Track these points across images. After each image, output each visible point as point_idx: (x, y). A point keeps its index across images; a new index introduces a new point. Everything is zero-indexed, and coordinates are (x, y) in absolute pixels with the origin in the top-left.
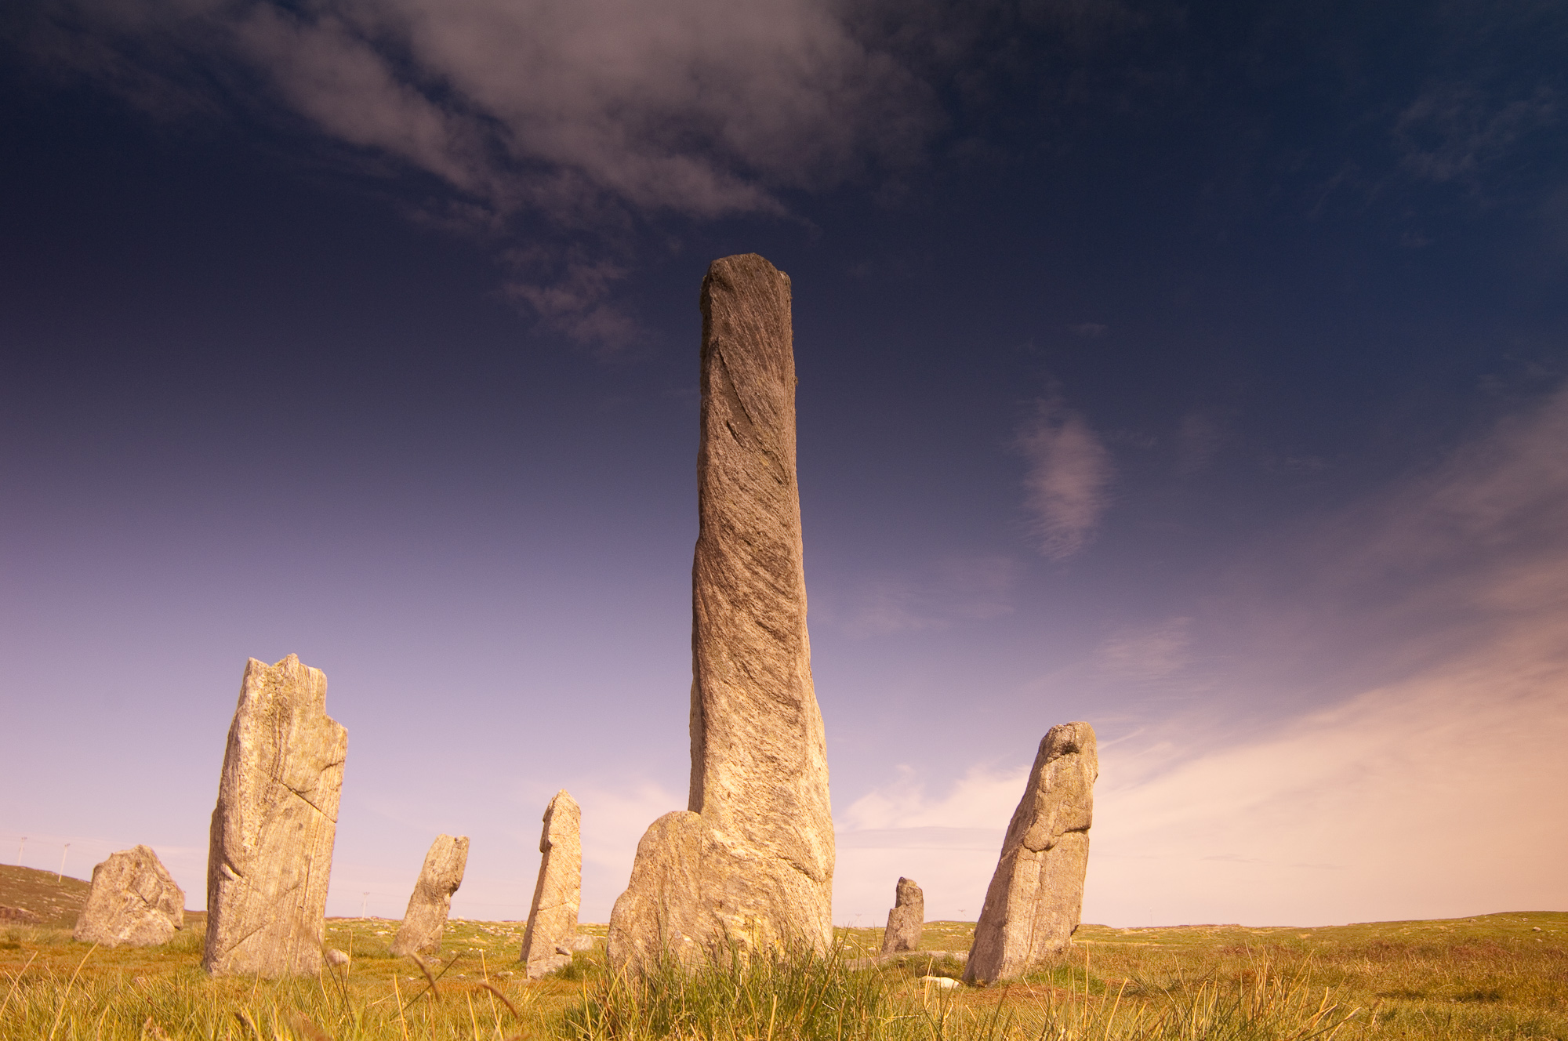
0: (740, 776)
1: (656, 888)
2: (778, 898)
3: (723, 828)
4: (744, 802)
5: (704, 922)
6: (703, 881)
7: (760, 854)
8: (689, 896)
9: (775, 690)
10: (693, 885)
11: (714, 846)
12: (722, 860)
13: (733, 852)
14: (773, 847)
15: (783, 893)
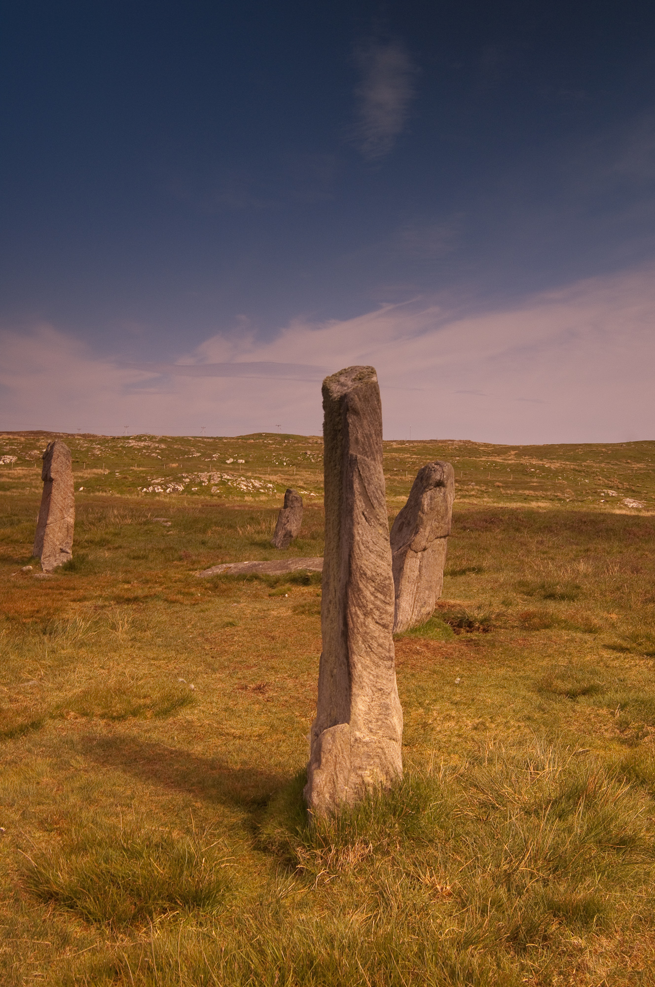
0: (366, 701)
1: (333, 768)
2: (383, 757)
3: (359, 730)
4: (368, 714)
5: (353, 778)
6: (352, 759)
7: (375, 738)
8: (346, 768)
9: (383, 655)
10: (348, 761)
11: (356, 740)
12: (360, 745)
13: (364, 740)
14: (381, 733)
15: (385, 754)
